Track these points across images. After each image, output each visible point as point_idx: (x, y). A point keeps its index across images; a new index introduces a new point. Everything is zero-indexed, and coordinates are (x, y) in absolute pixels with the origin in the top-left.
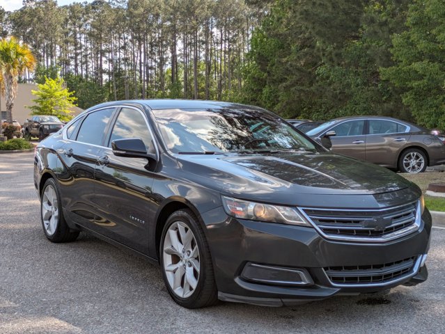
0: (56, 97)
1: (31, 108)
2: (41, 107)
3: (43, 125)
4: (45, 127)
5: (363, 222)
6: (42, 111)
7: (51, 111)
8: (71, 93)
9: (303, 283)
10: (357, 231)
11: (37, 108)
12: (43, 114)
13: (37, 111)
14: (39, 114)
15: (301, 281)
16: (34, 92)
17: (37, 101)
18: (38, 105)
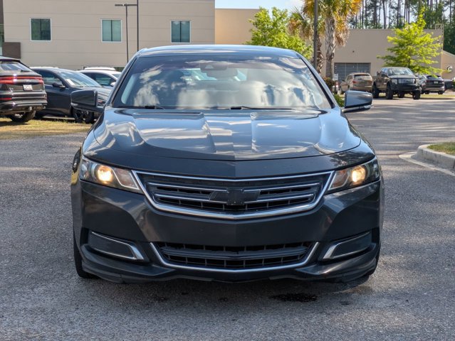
0: (415, 45)
1: (384, 58)
2: (396, 56)
3: (391, 79)
4: (393, 81)
5: (212, 194)
6: (398, 62)
7: (409, 61)
8: (436, 38)
9: (134, 258)
10: (205, 204)
11: (392, 58)
12: (398, 66)
13: (392, 62)
14: (394, 65)
15: (132, 256)
16: (390, 38)
17: (392, 50)
18: (393, 54)
